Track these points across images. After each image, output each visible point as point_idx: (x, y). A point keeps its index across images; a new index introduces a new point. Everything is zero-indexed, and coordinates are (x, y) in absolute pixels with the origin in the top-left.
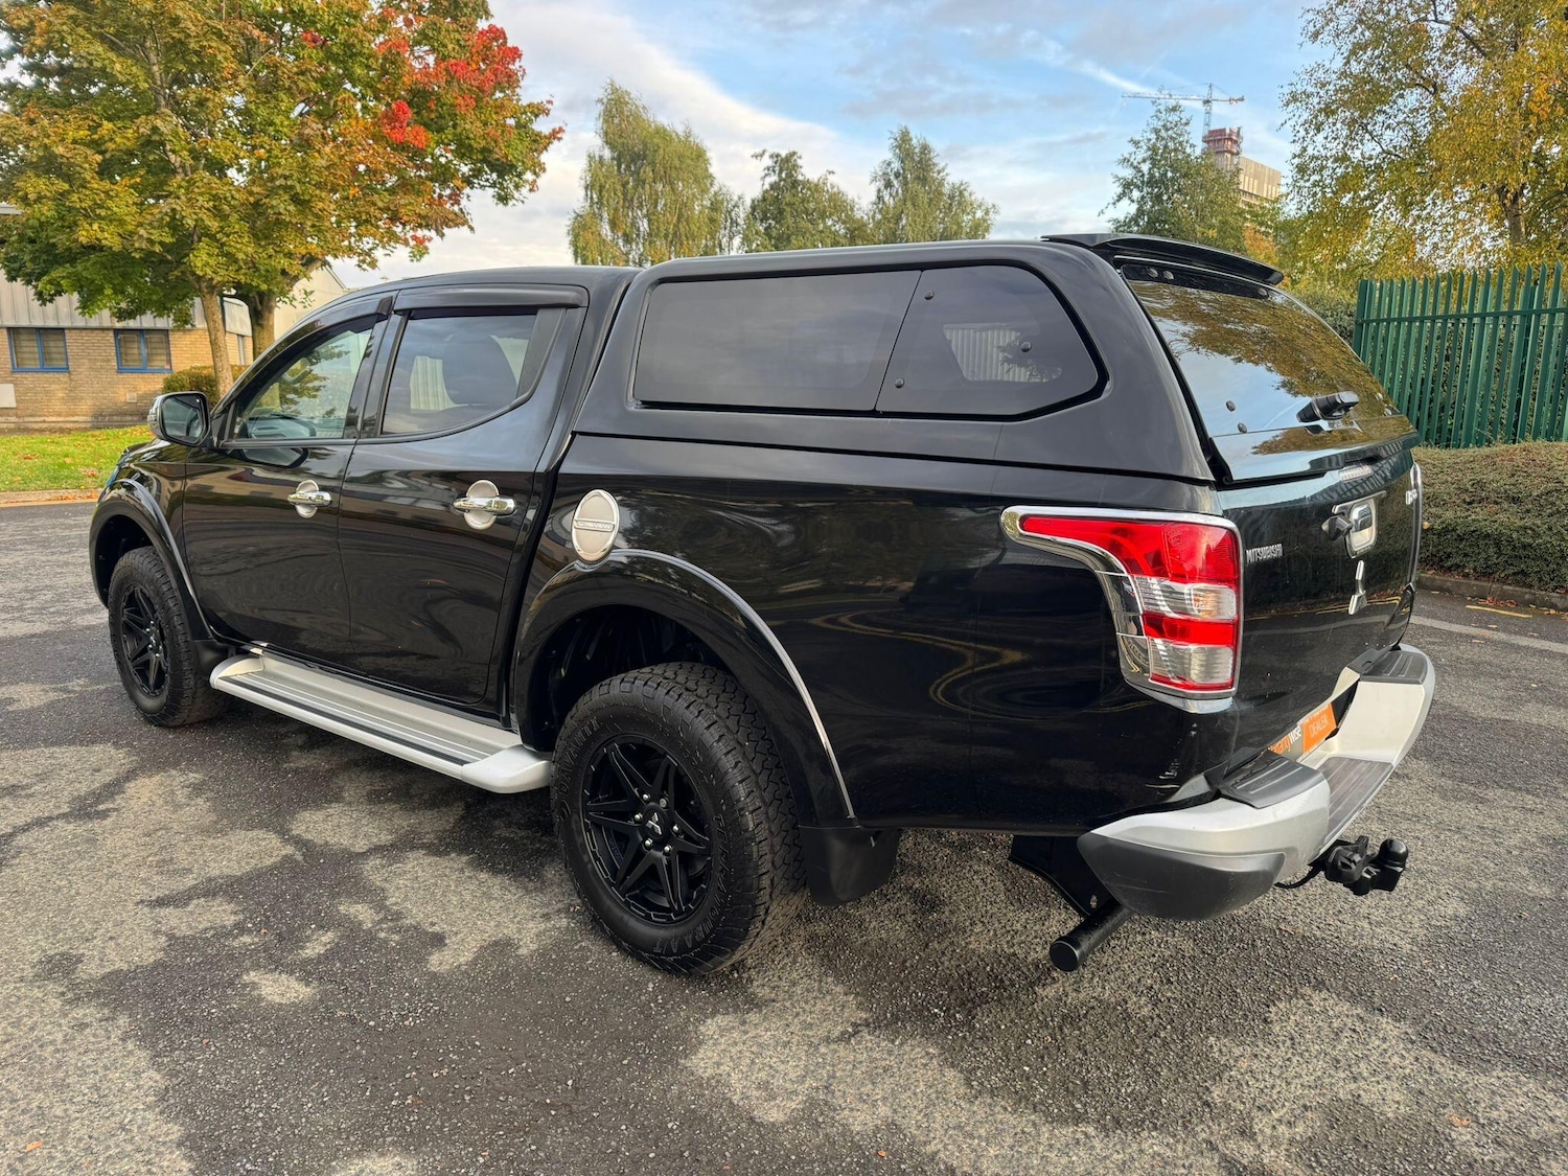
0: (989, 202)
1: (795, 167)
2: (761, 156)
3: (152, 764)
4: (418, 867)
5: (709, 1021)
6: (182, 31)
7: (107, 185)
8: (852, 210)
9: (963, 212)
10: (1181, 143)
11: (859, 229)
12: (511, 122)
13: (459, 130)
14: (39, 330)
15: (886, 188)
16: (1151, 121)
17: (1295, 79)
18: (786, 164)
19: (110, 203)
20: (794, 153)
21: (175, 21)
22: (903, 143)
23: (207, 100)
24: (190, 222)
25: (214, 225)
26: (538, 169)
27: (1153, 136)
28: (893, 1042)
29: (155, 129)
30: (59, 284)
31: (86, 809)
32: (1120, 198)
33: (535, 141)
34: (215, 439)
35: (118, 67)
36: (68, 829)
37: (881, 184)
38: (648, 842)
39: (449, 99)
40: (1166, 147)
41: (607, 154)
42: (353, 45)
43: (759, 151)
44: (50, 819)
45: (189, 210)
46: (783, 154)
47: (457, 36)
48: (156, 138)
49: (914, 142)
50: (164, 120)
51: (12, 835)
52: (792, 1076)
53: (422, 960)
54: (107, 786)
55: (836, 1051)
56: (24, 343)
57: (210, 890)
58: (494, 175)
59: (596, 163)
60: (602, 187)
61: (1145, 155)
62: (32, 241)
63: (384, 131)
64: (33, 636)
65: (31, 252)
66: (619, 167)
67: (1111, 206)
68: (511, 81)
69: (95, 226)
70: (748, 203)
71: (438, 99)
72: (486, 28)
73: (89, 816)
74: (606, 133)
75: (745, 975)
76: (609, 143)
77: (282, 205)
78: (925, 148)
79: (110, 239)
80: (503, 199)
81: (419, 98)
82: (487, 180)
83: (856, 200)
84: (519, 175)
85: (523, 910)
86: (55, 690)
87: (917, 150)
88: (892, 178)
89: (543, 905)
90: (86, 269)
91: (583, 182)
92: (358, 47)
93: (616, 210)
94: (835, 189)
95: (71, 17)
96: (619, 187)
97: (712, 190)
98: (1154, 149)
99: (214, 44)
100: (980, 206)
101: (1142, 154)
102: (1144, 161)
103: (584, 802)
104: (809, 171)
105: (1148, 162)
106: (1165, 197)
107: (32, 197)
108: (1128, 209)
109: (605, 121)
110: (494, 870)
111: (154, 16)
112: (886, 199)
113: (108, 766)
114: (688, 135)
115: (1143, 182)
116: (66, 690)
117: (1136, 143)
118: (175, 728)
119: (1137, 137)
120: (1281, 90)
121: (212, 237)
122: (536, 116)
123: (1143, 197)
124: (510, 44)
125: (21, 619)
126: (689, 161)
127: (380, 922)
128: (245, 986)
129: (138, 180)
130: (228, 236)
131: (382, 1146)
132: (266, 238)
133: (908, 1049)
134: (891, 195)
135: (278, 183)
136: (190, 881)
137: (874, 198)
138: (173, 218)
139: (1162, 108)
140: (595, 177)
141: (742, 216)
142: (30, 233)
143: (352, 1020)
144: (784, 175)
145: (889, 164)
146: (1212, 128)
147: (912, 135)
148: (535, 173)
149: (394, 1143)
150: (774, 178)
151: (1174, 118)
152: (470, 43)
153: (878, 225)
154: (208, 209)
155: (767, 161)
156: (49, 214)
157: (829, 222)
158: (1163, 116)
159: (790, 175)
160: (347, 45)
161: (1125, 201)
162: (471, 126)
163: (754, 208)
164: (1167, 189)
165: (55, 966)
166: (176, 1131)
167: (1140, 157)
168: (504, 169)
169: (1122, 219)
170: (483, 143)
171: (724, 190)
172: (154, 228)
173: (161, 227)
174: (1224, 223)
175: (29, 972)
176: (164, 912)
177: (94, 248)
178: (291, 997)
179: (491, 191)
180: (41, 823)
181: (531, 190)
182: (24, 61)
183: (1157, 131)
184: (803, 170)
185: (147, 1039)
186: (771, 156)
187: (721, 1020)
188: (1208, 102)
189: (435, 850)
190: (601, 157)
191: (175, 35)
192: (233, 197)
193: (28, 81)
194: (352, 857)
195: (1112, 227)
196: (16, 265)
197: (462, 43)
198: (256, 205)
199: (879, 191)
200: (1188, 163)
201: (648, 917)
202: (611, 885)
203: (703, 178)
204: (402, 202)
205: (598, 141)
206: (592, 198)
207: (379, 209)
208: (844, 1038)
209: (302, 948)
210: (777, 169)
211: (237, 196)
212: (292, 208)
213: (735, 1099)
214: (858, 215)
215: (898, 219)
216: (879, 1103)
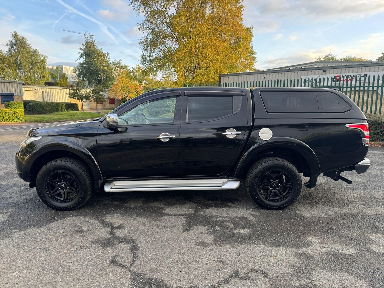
0: (45, 55)
9: (37, 57)
10: (94, 46)
22: (15, 36)
32: (80, 57)
37: (10, 47)
38: (272, 189)
49: (19, 36)
83: (3, 50)
87: (20, 39)
88: (13, 45)
100: (42, 56)
101: (85, 47)
102: (85, 49)
112: (12, 51)
115: (86, 54)
117: (83, 45)
119: (83, 43)
123: (86, 58)
137: (8, 51)
145: (12, 41)
161: (82, 58)
169: (82, 63)
199: (9, 49)
200: (96, 51)
201: (276, 201)
202: (266, 198)
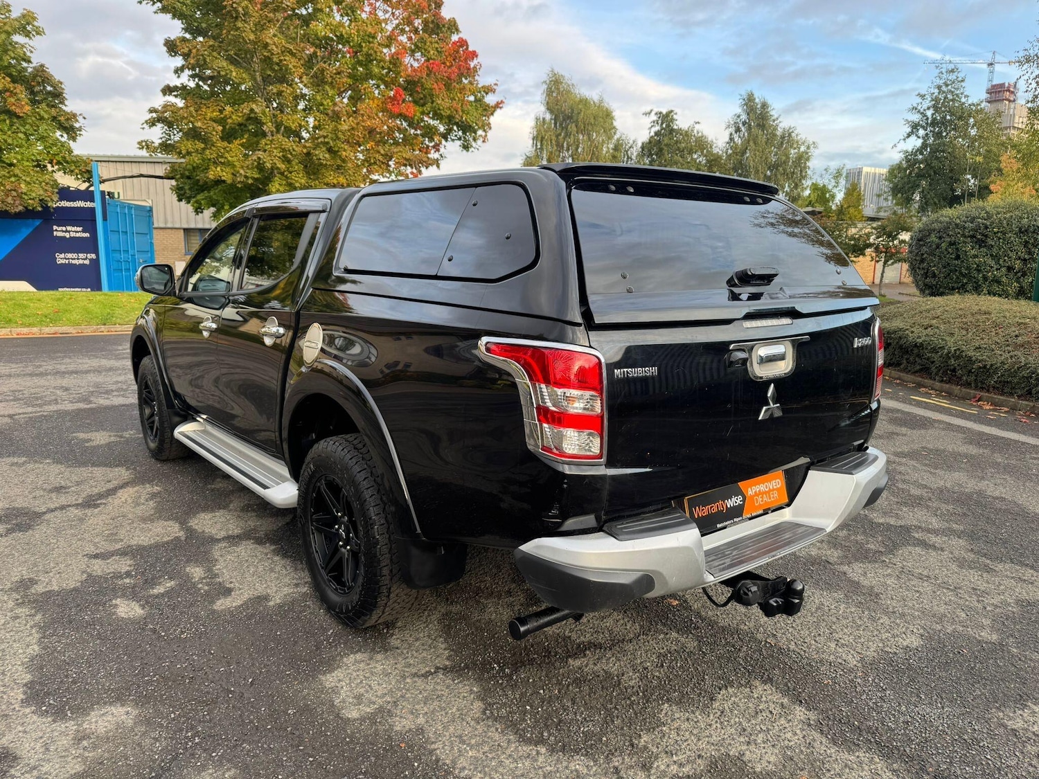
0: (810, 141)
1: (672, 120)
2: (650, 113)
3: (139, 480)
4: (246, 549)
5: (352, 656)
6: (269, 51)
7: (225, 144)
8: (711, 147)
9: (791, 147)
10: (957, 95)
11: (715, 160)
12: (472, 98)
13: (435, 104)
14: (200, 230)
15: (736, 132)
16: (934, 80)
17: (1028, 46)
18: (666, 119)
19: (227, 155)
20: (672, 111)
21: (266, 45)
22: (749, 102)
23: (283, 91)
24: (268, 165)
25: (282, 166)
26: (486, 127)
27: (936, 91)
28: (454, 680)
29: (252, 110)
30: (201, 204)
31: (90, 503)
32: (909, 136)
33: (485, 110)
34: (177, 292)
35: (234, 74)
36: (74, 512)
37: (732, 130)
38: (341, 543)
39: (429, 85)
40: (946, 98)
41: (548, 116)
42: (371, 55)
43: (648, 110)
44: (69, 506)
45: (269, 158)
46: (664, 112)
47: (436, 45)
48: (252, 115)
49: (757, 100)
50: (257, 105)
51: (45, 513)
52: (379, 693)
53: (213, 602)
54: (109, 490)
55: (415, 682)
56: (192, 238)
57: (123, 553)
58: (460, 133)
59: (540, 123)
60: (542, 138)
61: (930, 104)
62: (189, 178)
63: (389, 108)
64: (123, 405)
65: (190, 184)
66: (555, 124)
67: (902, 141)
68: (472, 72)
69: (219, 169)
70: (640, 145)
71: (422, 86)
72: (457, 40)
73: (89, 506)
74: (548, 103)
75: (391, 632)
76: (550, 109)
77: (322, 155)
78: (764, 105)
79: (226, 176)
80: (466, 147)
81: (411, 85)
82: (456, 136)
83: (714, 141)
84: (475, 133)
85: (287, 580)
86: (115, 436)
87: (759, 106)
88: (741, 125)
89: (300, 578)
90: (215, 194)
91: (531, 136)
92: (374, 56)
93: (551, 153)
94: (700, 134)
95: (211, 46)
96: (554, 138)
97: (616, 137)
98: (936, 100)
99: (287, 58)
100: (803, 143)
101: (927, 103)
102: (929, 108)
103: (311, 516)
104: (682, 122)
105: (932, 109)
106: (944, 134)
107: (183, 152)
108: (915, 143)
109: (548, 95)
110: (285, 556)
111: (255, 43)
112: (736, 140)
113: (115, 480)
114: (601, 101)
115: (927, 124)
116: (121, 437)
117: (923, 97)
118: (164, 461)
119: (923, 92)
120: (1017, 54)
121: (282, 174)
122: (487, 94)
123: (927, 134)
124: (471, 49)
125: (123, 396)
126: (601, 119)
127: (204, 578)
128: (111, 606)
129: (244, 141)
130: (291, 173)
131: (125, 701)
132: (314, 174)
133: (460, 686)
134: (739, 137)
135: (319, 140)
136: (118, 546)
137: (727, 139)
138: (259, 163)
139: (944, 70)
140: (539, 132)
141: (635, 154)
142: (187, 173)
143: (154, 631)
144: (664, 126)
145: (739, 117)
146: (995, 83)
147: (756, 96)
148: (484, 131)
149: (132, 700)
150: (657, 128)
151: (952, 77)
152: (444, 49)
153: (729, 157)
154: (279, 157)
155: (654, 117)
156: (198, 162)
157: (695, 156)
158: (944, 76)
159: (668, 126)
160: (368, 55)
161: (913, 138)
162: (443, 102)
163: (643, 148)
164: (946, 129)
165: (23, 585)
166: (28, 677)
167: (925, 106)
168: (466, 128)
169: (910, 150)
170: (449, 112)
171: (624, 137)
172: (248, 169)
173: (252, 168)
174: (989, 151)
175: (9, 585)
176: (94, 561)
177: (219, 182)
178: (131, 615)
179: (458, 143)
180: (62, 508)
181: (484, 141)
182: (190, 73)
183: (939, 87)
184: (677, 122)
185: (42, 628)
186: (656, 114)
187: (359, 656)
188: (991, 64)
189: (259, 541)
190: (544, 119)
191: (265, 54)
192: (294, 150)
193: (192, 84)
194: (213, 540)
195: (903, 156)
196: (182, 192)
197: (439, 49)
198: (308, 154)
199: (731, 134)
200: (962, 108)
201: (336, 589)
202: (322, 568)
203: (610, 130)
204: (395, 150)
205: (543, 108)
206: (536, 145)
207: (382, 155)
208: (425, 676)
209: (153, 588)
210: (660, 122)
211: (296, 149)
212: (327, 156)
213: (337, 702)
214: (715, 151)
215: (744, 153)
216: (421, 716)
